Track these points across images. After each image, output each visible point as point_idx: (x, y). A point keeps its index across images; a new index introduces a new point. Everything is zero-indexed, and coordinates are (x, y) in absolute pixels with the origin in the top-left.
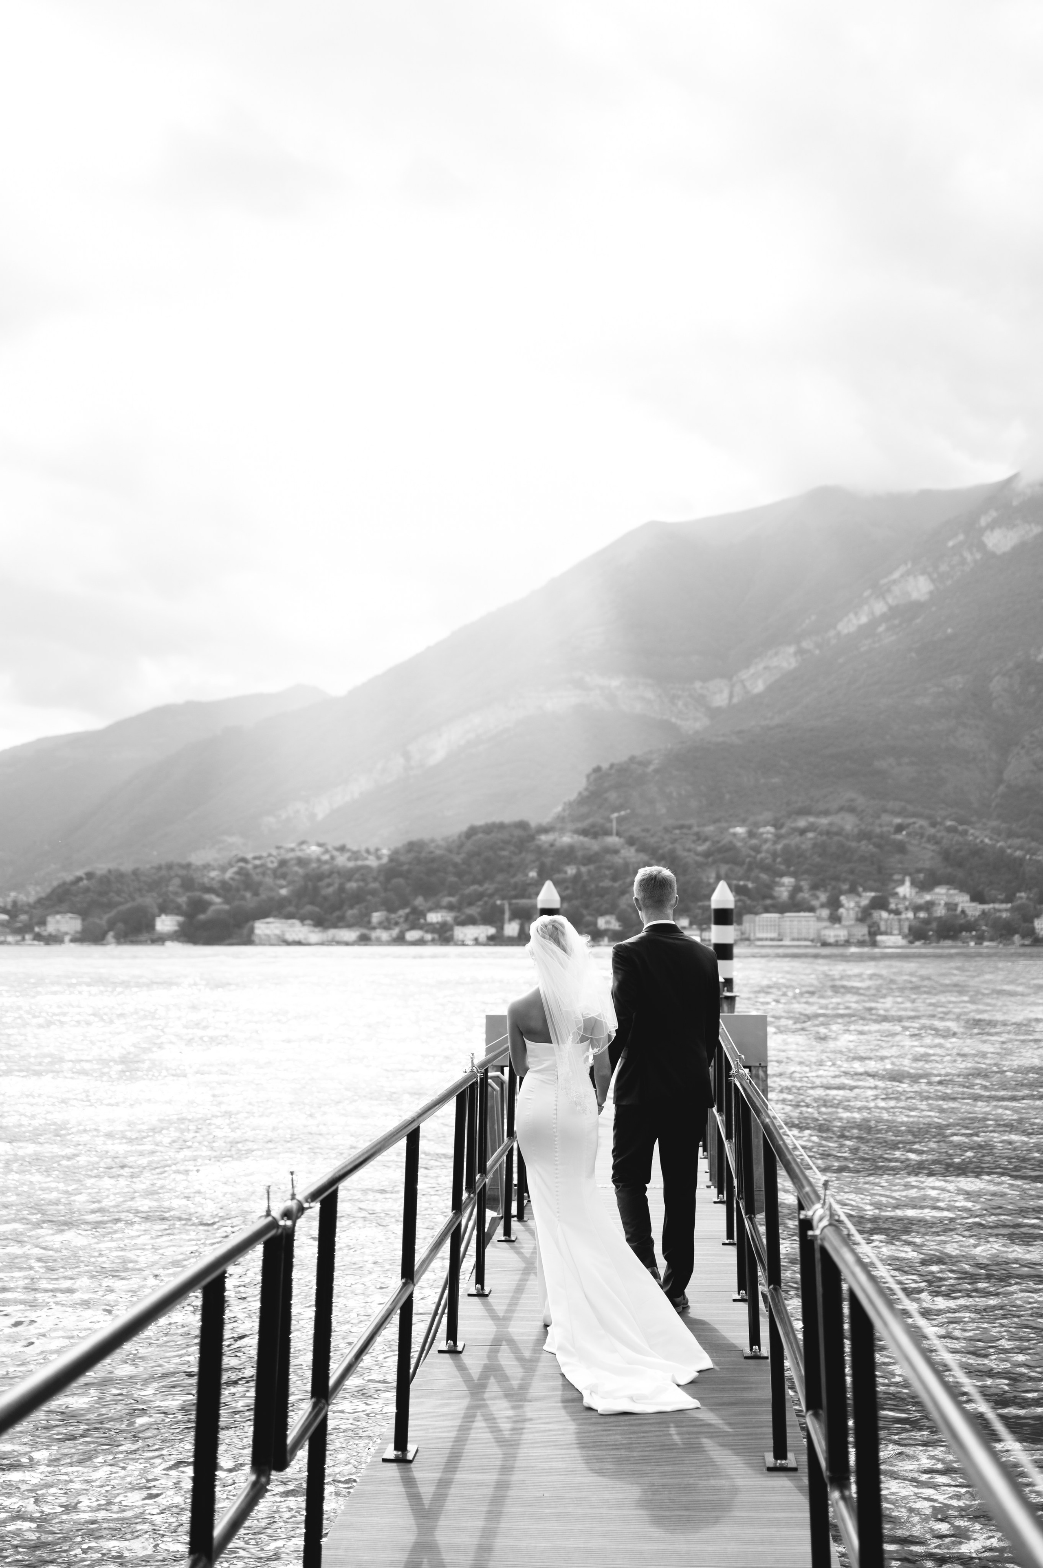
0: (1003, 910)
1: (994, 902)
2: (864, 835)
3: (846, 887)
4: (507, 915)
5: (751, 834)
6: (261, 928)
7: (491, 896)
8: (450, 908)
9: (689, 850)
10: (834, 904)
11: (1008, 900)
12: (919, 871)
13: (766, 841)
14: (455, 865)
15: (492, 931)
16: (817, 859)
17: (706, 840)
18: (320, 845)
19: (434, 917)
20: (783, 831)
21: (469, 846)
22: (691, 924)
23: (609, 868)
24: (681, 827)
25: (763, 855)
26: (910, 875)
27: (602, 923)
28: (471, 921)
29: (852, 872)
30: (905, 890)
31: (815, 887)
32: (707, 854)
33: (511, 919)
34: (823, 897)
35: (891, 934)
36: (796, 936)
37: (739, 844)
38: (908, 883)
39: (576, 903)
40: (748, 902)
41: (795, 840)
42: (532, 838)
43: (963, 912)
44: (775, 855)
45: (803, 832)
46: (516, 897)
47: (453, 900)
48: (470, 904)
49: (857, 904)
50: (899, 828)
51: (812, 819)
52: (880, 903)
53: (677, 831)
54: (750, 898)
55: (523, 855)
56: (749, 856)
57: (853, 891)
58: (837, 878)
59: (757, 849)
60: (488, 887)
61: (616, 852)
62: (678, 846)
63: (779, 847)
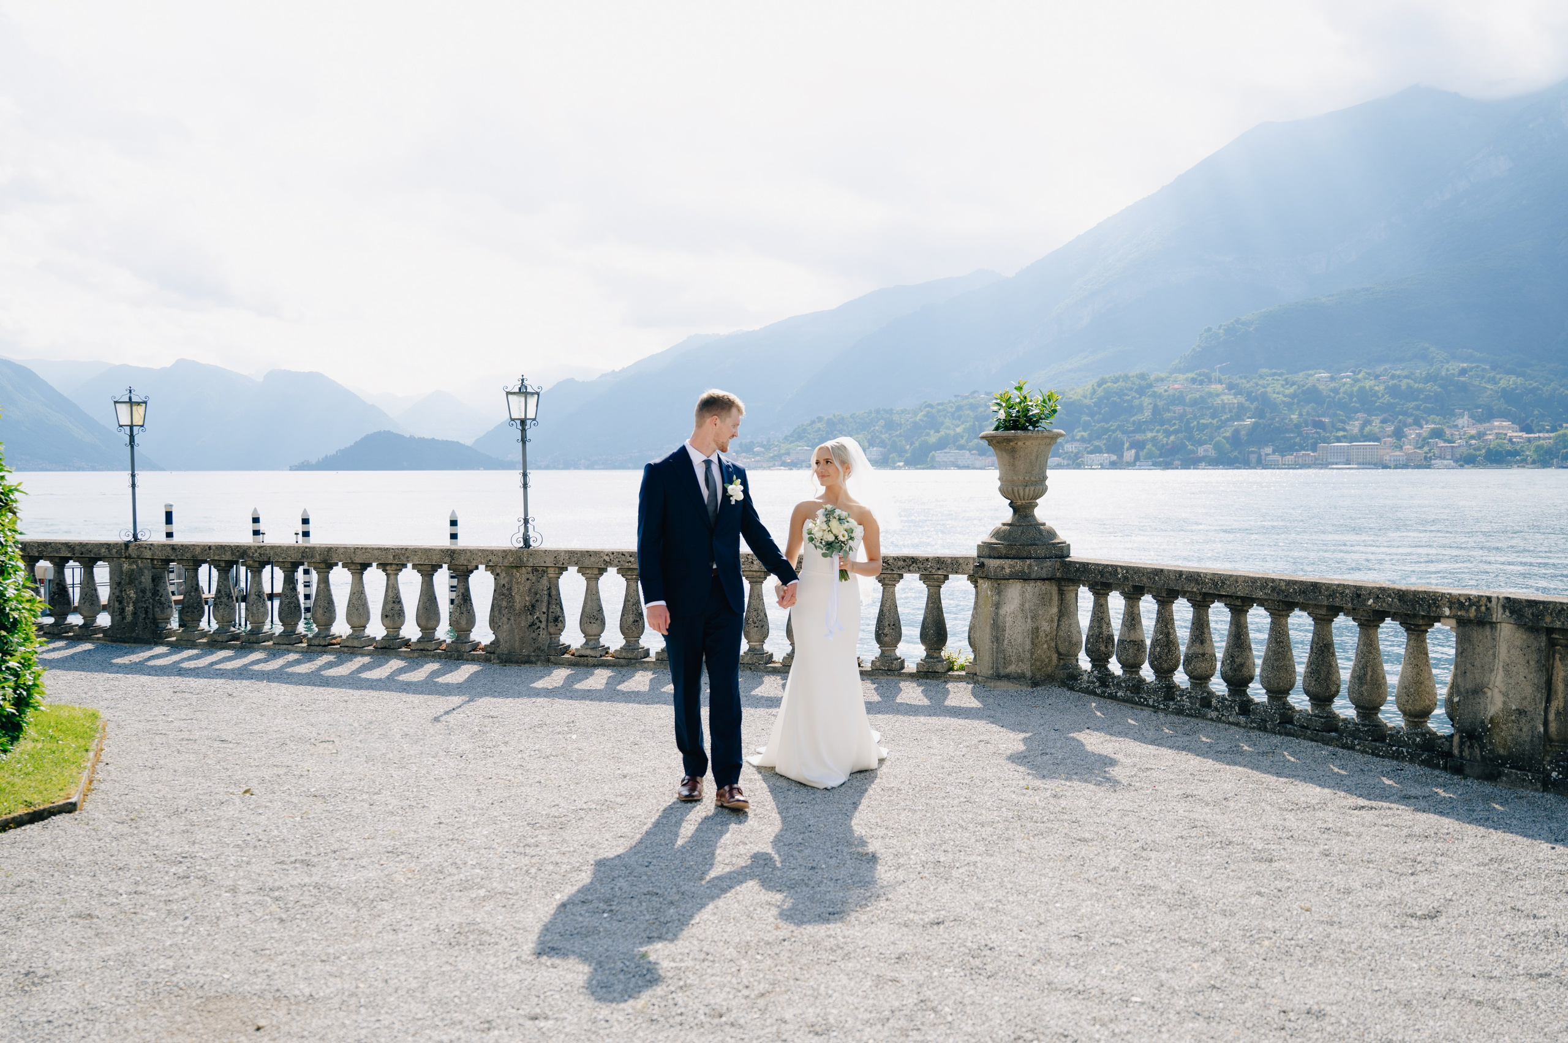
0: (1546, 438)
1: (1540, 432)
2: (1431, 378)
3: (1410, 420)
4: (1126, 445)
5: (1332, 379)
6: (939, 455)
7: (1114, 431)
8: (1083, 440)
9: (1278, 393)
10: (1399, 434)
11: (1554, 429)
12: (1478, 407)
13: (1345, 384)
14: (1088, 407)
15: (1114, 458)
16: (1387, 398)
17: (1293, 384)
18: (987, 394)
19: (1070, 447)
20: (1360, 376)
21: (1100, 392)
22: (1274, 452)
23: (1209, 408)
24: (1275, 374)
25: (1341, 395)
26: (1469, 410)
27: (1201, 451)
28: (1097, 450)
29: (1418, 408)
30: (1464, 421)
31: (1384, 421)
32: (1293, 396)
33: (1128, 449)
34: (1390, 428)
35: (1445, 459)
36: (1361, 460)
37: (1321, 387)
38: (1466, 417)
39: (1181, 435)
40: (1323, 434)
41: (1368, 384)
42: (1150, 386)
43: (1510, 440)
44: (1351, 396)
45: (1377, 377)
46: (1134, 432)
47: (1085, 434)
48: (1099, 438)
49: (1419, 435)
50: (1463, 372)
51: (1387, 366)
52: (1438, 434)
53: (1270, 379)
54: (1325, 430)
55: (1143, 398)
56: (1329, 396)
57: (1417, 423)
58: (1405, 413)
59: (1335, 391)
60: (1114, 425)
61: (1218, 395)
62: (1269, 389)
63: (1355, 389)
